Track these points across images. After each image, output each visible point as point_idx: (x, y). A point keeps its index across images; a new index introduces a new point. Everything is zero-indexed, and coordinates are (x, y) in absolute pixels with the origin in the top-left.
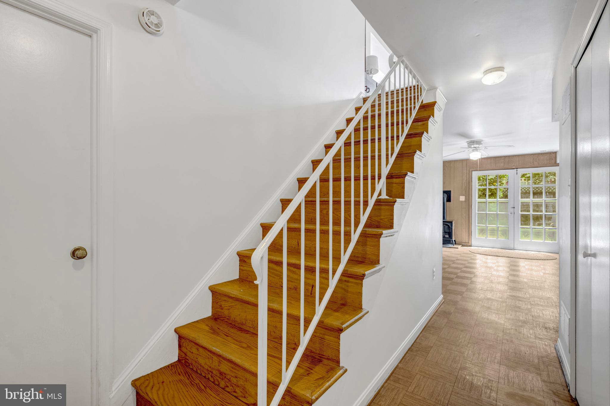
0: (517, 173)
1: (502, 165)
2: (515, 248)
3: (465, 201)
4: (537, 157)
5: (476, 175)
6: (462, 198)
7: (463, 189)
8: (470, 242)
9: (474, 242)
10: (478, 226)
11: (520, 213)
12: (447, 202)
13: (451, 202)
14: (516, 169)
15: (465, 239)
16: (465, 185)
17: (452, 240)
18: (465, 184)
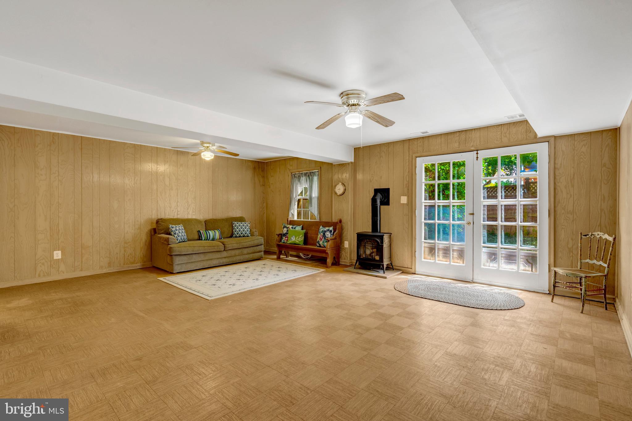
0: (477, 158)
1: (456, 145)
2: (474, 280)
3: (407, 204)
4: (507, 129)
5: (422, 163)
6: (404, 200)
7: (405, 186)
8: (413, 267)
9: (419, 268)
10: (425, 243)
11: (482, 222)
12: (382, 207)
13: (389, 205)
14: (476, 152)
15: (406, 263)
16: (408, 180)
17: (382, 264)
18: (408, 177)
